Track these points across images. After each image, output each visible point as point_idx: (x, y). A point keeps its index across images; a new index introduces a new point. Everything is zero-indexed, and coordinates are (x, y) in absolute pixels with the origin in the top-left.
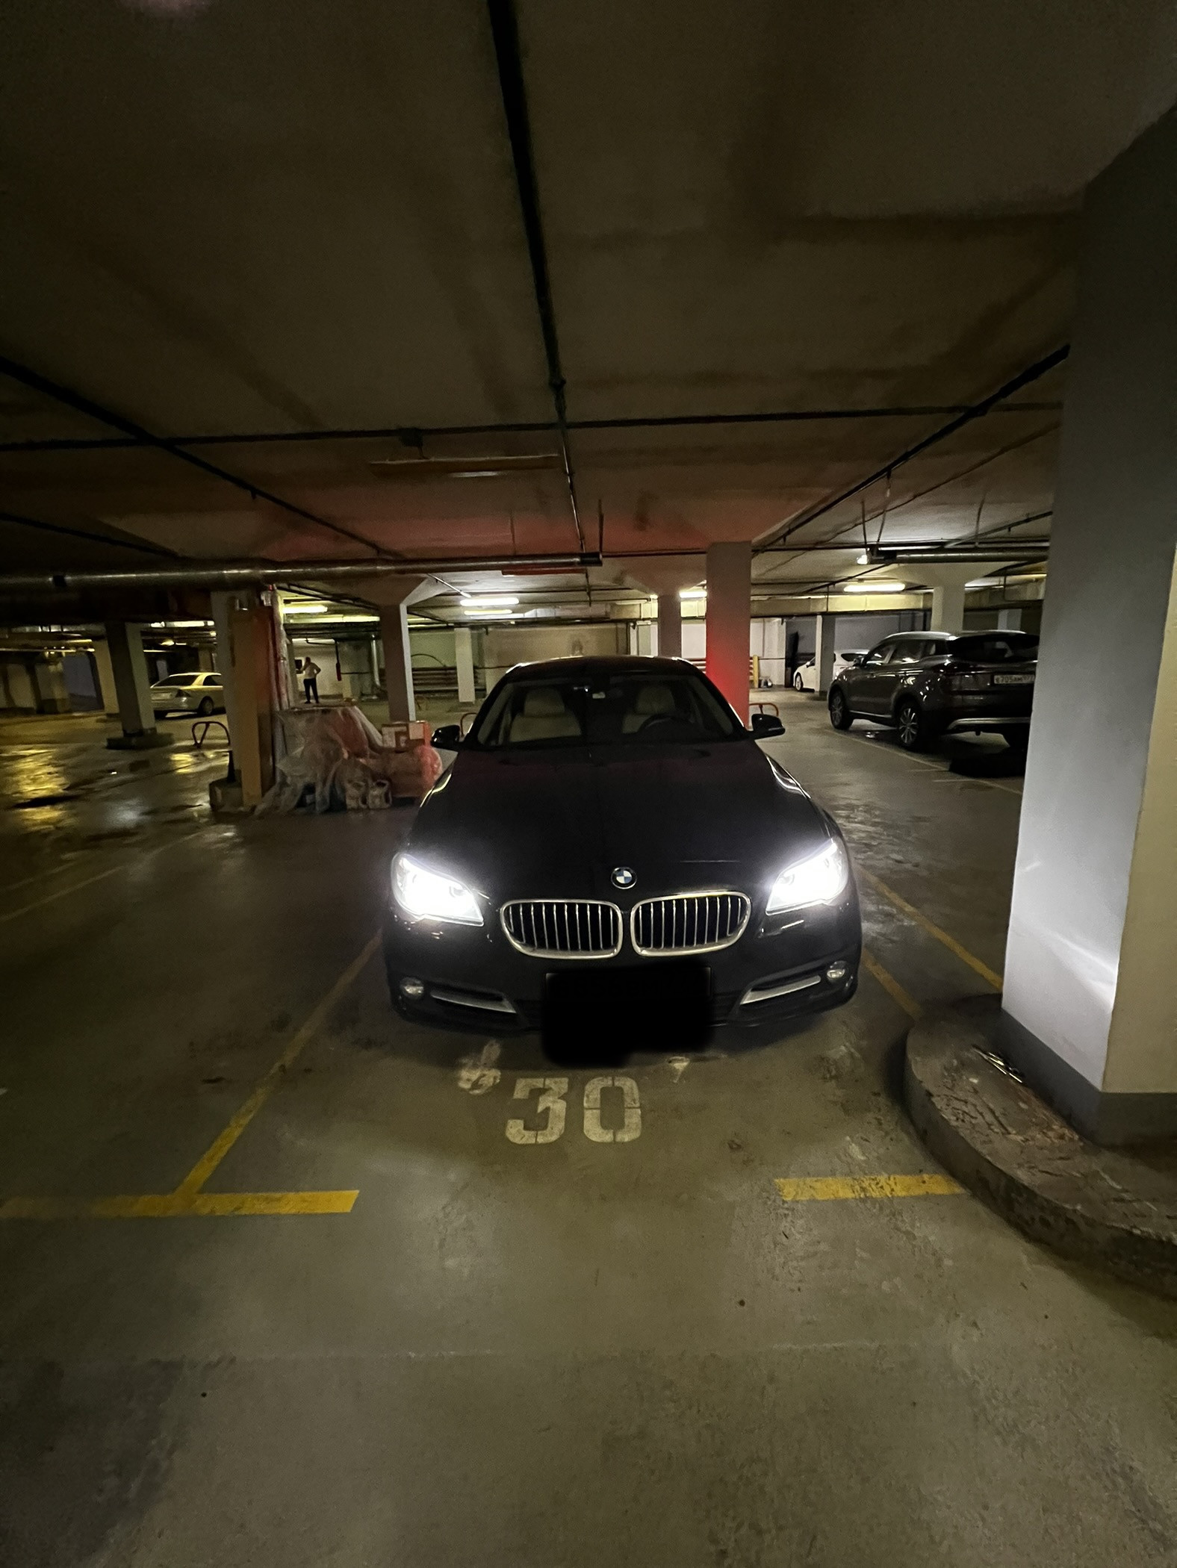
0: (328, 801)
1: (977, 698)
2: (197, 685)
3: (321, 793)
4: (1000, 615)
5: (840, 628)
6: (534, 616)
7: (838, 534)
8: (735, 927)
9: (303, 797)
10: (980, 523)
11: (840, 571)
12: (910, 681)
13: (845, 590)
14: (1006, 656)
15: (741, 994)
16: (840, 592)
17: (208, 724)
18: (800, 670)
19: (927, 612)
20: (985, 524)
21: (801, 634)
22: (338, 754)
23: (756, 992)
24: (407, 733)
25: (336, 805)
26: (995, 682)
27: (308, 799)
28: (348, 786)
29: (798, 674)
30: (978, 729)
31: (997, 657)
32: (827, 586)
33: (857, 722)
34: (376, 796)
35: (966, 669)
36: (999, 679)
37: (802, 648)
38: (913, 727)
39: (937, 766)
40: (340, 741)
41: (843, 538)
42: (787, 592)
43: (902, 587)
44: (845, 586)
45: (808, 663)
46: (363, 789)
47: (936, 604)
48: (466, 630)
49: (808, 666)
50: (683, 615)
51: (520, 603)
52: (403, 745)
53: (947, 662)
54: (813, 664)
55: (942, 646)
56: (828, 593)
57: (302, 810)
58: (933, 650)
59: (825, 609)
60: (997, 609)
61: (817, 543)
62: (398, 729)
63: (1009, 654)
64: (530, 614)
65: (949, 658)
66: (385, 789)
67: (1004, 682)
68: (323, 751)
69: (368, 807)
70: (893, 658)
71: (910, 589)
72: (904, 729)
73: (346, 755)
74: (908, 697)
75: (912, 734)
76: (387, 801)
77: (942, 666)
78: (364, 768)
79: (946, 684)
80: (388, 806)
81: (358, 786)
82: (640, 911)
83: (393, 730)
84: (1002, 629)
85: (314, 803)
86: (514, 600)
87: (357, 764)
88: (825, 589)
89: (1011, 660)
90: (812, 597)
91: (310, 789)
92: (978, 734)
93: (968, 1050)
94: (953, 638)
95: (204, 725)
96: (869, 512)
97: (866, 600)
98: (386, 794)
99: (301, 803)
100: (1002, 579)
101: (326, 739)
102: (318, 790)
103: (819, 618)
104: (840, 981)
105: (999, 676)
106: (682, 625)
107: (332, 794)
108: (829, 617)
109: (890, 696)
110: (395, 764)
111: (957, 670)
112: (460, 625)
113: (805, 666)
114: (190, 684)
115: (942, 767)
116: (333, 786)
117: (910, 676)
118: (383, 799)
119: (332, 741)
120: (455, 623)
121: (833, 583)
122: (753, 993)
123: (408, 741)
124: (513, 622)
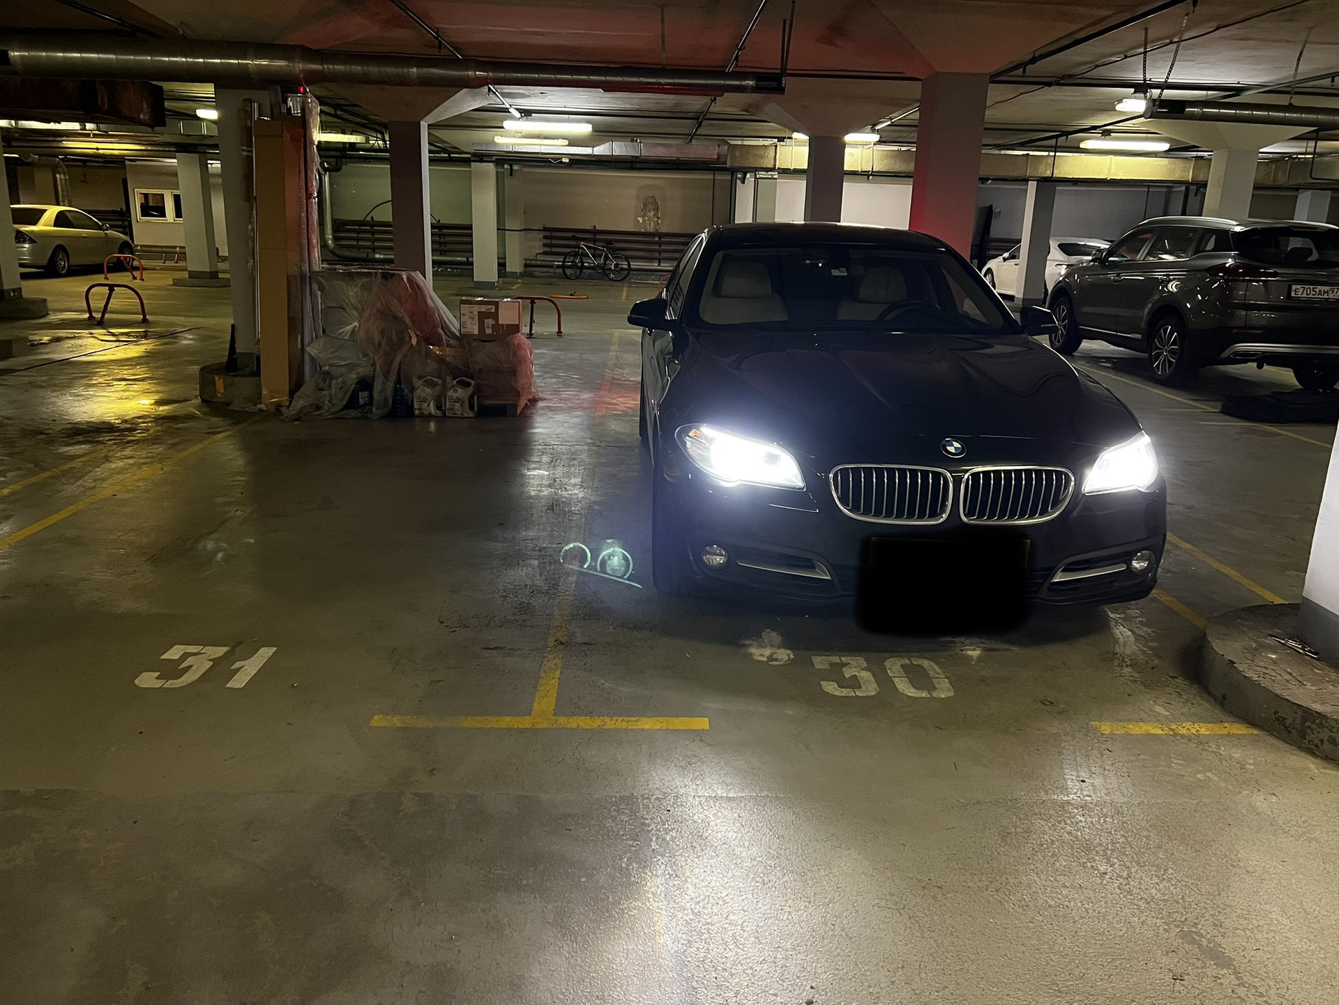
0: (390, 402)
1: (1265, 314)
2: (45, 224)
3: (382, 389)
4: (1300, 196)
5: (1063, 202)
6: (608, 153)
7: (1097, 66)
8: (1056, 503)
9: (354, 397)
10: (1300, 67)
11: (1085, 117)
12: (1172, 287)
13: (1082, 145)
14: (1310, 259)
15: (1052, 572)
16: (1077, 150)
17: (111, 288)
18: (992, 264)
19: (1200, 187)
20: (1306, 68)
21: (996, 210)
22: (402, 339)
23: (1065, 573)
24: (495, 316)
25: (401, 409)
26: (1293, 294)
27: (363, 397)
28: (418, 383)
29: (989, 270)
30: (1263, 359)
31: (1297, 259)
32: (1056, 137)
33: (1086, 345)
34: (458, 400)
35: (1253, 272)
36: (1299, 291)
37: (997, 230)
38: (1172, 352)
39: (1203, 407)
40: (407, 320)
41: (1103, 72)
42: (991, 142)
43: (1165, 146)
44: (1083, 140)
45: (1006, 255)
46: (438, 389)
47: (1214, 177)
48: (490, 167)
49: (1005, 260)
50: (846, 168)
51: (594, 130)
52: (489, 331)
53: (1230, 262)
54: (1013, 257)
55: (1224, 239)
56: (1056, 149)
57: (353, 413)
58: (1211, 245)
59: (1048, 174)
60: (1297, 189)
61: (1063, 77)
62: (483, 308)
63: (1315, 256)
64: (601, 150)
65: (1234, 257)
66: (471, 390)
67: (1304, 295)
68: (382, 333)
69: (444, 415)
70: (1149, 254)
71: (1177, 150)
72: (1159, 355)
73: (414, 341)
74: (1169, 310)
75: (1170, 362)
76: (471, 407)
77: (1222, 268)
78: (440, 360)
79: (1225, 294)
80: (471, 414)
81: (431, 384)
82: (970, 482)
83: (476, 309)
84: (1301, 219)
85: (371, 401)
86: (583, 129)
87: (428, 353)
88: (1053, 142)
89: (1318, 264)
90: (1031, 153)
91: (365, 384)
92: (1260, 367)
93: (1266, 639)
94: (1238, 229)
95: (106, 290)
96: (1153, 41)
97: (1111, 163)
98: (471, 398)
99: (352, 403)
100: (1312, 144)
101: (387, 315)
102: (377, 386)
103: (1032, 186)
104: (1144, 572)
105: (1299, 287)
106: (844, 183)
107: (397, 392)
108: (1049, 185)
109: (1142, 308)
110: (483, 356)
111: (1243, 274)
112: (481, 157)
113: (1000, 259)
114: (35, 224)
115: (1213, 408)
116: (398, 381)
117: (1174, 279)
118: (467, 405)
119: (396, 318)
120: (474, 155)
121: (1067, 134)
122: (1063, 573)
123: (496, 326)
124: (565, 160)
